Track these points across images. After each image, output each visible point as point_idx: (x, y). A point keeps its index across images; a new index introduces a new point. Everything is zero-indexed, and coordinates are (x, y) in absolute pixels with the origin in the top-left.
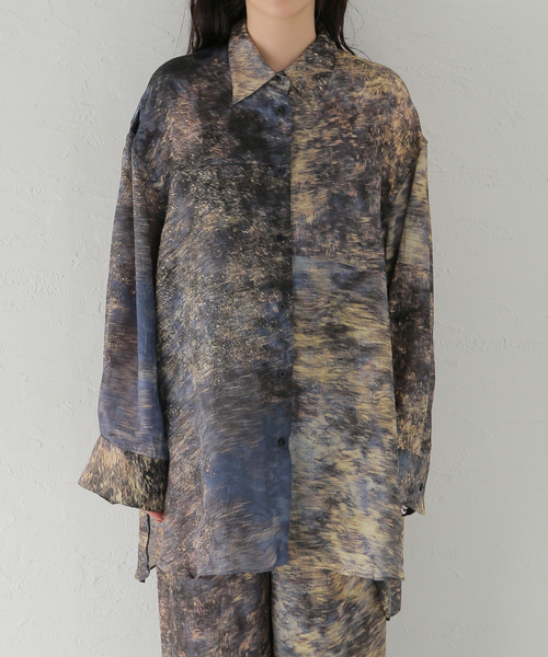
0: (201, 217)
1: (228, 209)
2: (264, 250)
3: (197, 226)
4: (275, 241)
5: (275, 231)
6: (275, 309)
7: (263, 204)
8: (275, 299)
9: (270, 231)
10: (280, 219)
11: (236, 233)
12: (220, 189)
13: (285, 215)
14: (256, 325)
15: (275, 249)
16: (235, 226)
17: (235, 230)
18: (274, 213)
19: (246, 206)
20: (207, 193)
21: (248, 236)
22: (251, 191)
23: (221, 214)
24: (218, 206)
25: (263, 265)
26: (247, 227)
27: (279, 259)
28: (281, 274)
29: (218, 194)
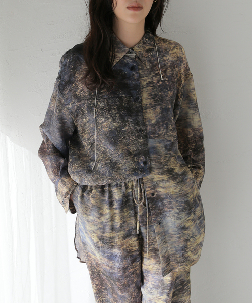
0: (101, 123)
1: (114, 120)
2: (134, 137)
3: (99, 128)
4: (138, 132)
5: (138, 128)
6: (142, 164)
7: (130, 115)
8: (142, 160)
9: (135, 128)
10: (139, 121)
11: (119, 131)
12: (109, 110)
13: (141, 120)
14: (132, 171)
15: (138, 137)
16: (119, 127)
17: (119, 129)
18: (136, 119)
19: (122, 117)
20: (103, 113)
21: (125, 131)
22: (124, 110)
23: (111, 122)
24: (109, 118)
25: (134, 144)
26: (124, 127)
27: (141, 141)
28: (143, 148)
29: (108, 113)
